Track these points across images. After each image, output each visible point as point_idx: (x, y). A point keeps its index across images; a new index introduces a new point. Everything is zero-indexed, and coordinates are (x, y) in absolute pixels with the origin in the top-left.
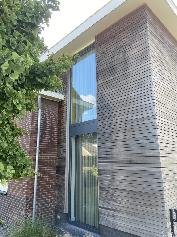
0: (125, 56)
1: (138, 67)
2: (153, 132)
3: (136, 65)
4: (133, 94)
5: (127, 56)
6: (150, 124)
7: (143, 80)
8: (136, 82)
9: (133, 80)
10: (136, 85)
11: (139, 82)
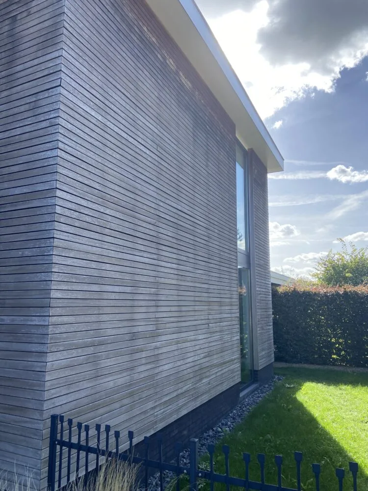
0: (14, 30)
1: (36, 62)
2: (47, 228)
3: (33, 56)
4: (19, 131)
5: (17, 30)
6: (44, 210)
7: (41, 96)
8: (28, 100)
9: (22, 95)
10: (27, 107)
11: (35, 99)
